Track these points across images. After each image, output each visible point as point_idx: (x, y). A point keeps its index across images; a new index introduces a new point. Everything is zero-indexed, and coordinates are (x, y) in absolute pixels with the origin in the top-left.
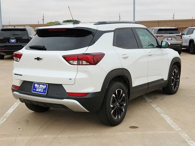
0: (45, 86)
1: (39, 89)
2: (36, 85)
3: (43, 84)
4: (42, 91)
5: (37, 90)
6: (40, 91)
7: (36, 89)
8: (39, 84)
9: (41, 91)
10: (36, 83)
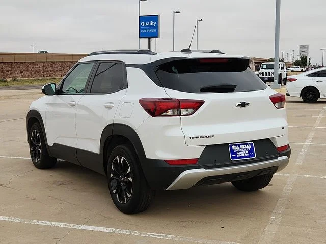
0: (249, 145)
1: (241, 153)
2: (234, 148)
3: (245, 143)
4: (248, 154)
5: (238, 156)
6: (243, 155)
7: (236, 153)
8: (239, 145)
9: (246, 155)
10: (233, 145)
